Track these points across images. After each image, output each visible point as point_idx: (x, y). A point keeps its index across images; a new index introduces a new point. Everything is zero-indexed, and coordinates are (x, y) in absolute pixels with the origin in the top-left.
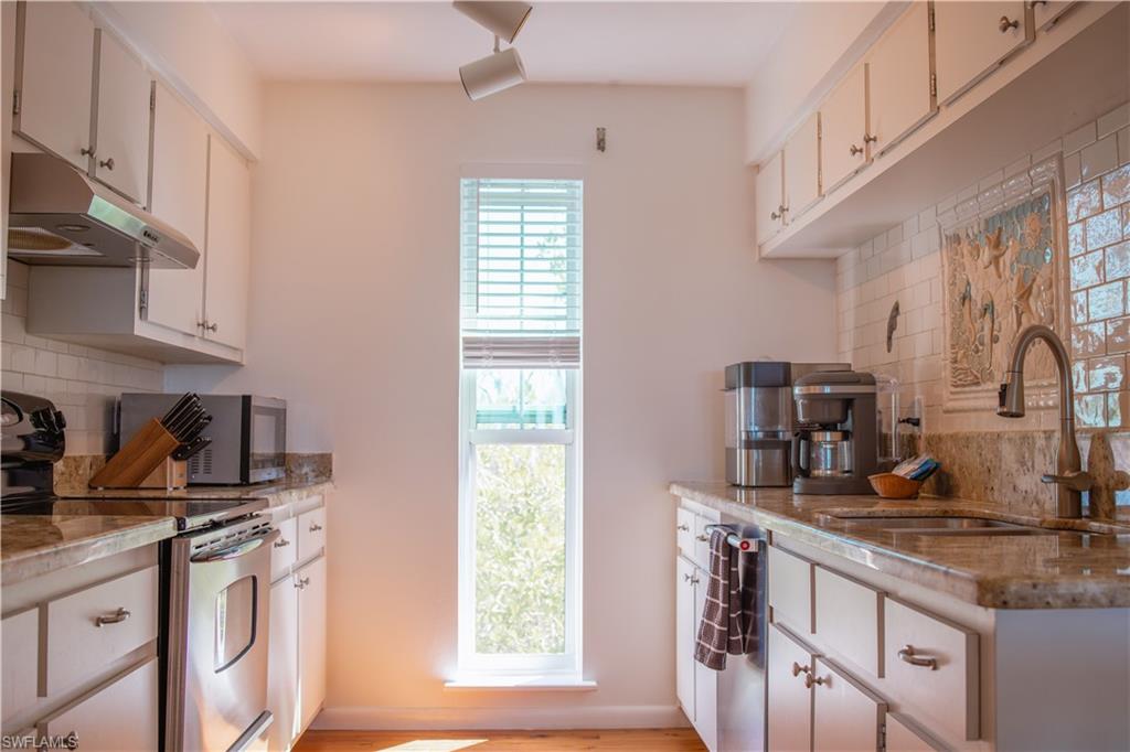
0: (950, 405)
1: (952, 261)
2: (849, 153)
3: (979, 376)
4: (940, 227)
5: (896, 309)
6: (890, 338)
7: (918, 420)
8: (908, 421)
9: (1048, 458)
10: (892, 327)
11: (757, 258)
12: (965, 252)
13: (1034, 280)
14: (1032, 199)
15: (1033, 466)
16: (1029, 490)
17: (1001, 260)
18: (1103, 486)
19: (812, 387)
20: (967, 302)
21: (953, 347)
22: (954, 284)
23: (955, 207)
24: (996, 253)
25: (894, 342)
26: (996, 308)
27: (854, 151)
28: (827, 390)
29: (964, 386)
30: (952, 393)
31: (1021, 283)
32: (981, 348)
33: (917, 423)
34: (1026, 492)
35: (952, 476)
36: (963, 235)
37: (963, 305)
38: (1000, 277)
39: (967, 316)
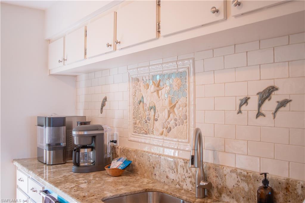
0: (132, 139)
1: (134, 87)
2: (106, 46)
3: (147, 131)
4: (129, 74)
5: (105, 99)
6: (102, 109)
7: (116, 141)
8: (113, 141)
9: (185, 170)
10: (103, 105)
11: (48, 74)
12: (141, 85)
13: (177, 102)
14: (177, 72)
15: (177, 171)
16: (175, 179)
17: (160, 92)
18: (215, 186)
19: (80, 132)
20: (141, 103)
21: (134, 118)
22: (135, 95)
23: (137, 68)
24: (158, 89)
25: (104, 110)
26: (156, 108)
27: (109, 45)
28: (86, 133)
29: (139, 133)
30: (133, 135)
31: (170, 102)
32: (148, 121)
33: (115, 142)
34: (173, 180)
35: (134, 165)
36: (140, 79)
37: (140, 104)
38: (159, 98)
39: (141, 109)
